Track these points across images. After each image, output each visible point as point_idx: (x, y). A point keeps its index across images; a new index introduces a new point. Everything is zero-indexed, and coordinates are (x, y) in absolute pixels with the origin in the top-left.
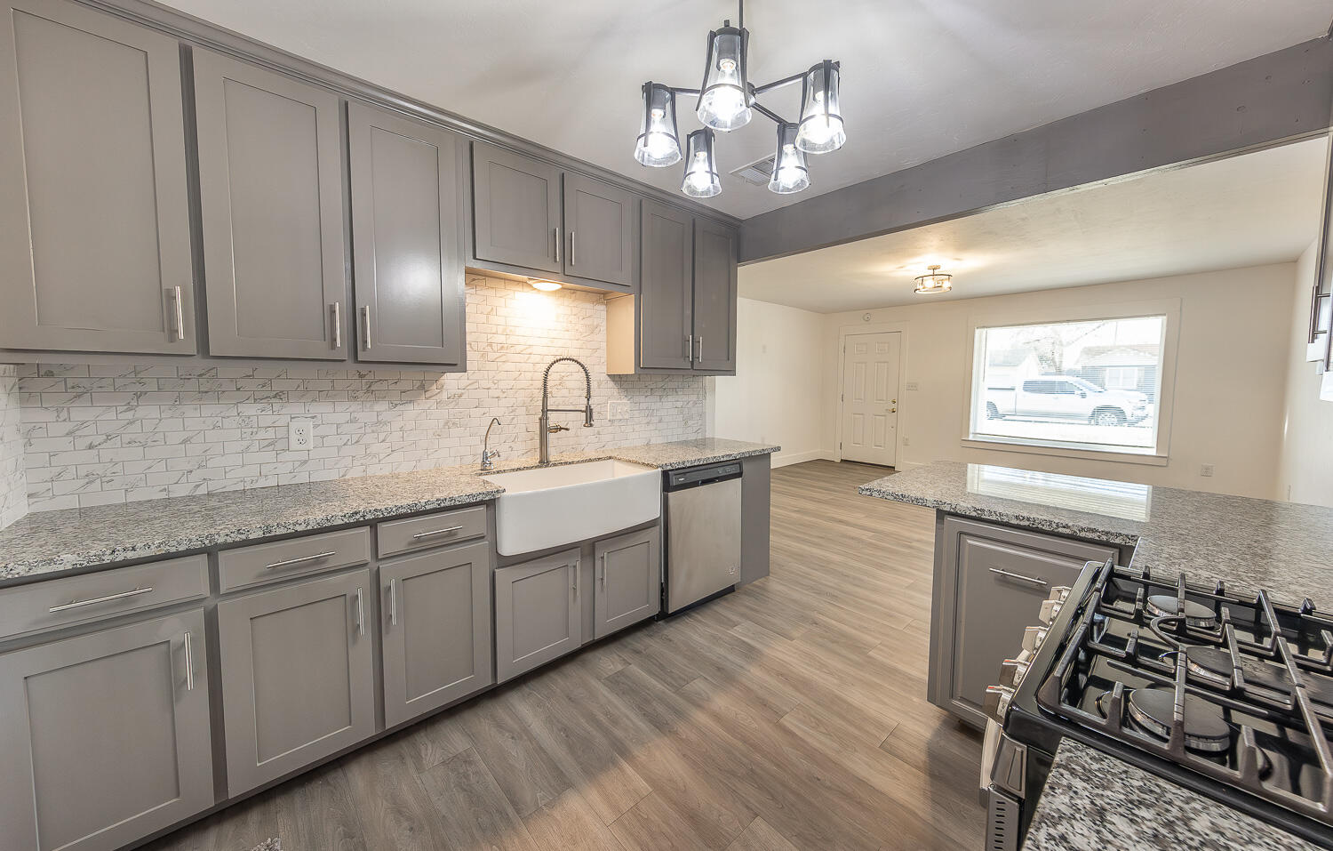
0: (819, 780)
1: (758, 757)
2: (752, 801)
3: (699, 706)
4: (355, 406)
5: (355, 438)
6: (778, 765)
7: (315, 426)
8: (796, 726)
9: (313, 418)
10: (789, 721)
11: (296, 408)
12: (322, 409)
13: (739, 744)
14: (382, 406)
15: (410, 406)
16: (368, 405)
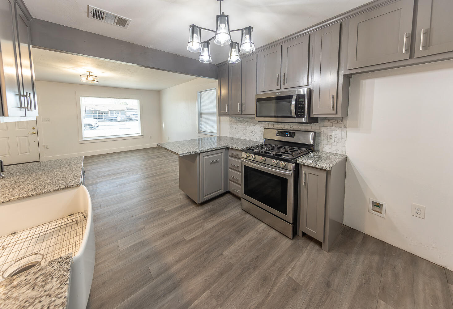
0: (212, 236)
1: (200, 250)
2: (216, 255)
3: (169, 268)
6: (205, 244)
8: (190, 237)
10: (187, 238)
13: (193, 255)
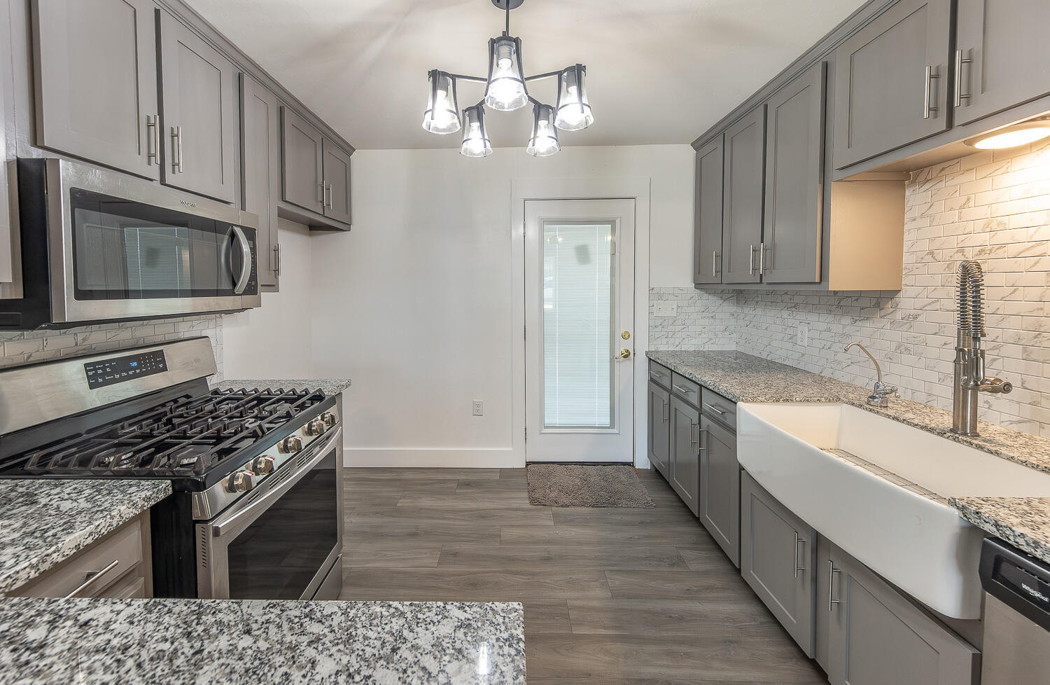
4: (830, 318)
5: (829, 344)
7: (809, 330)
9: (808, 323)
11: (801, 316)
12: (813, 317)
14: (846, 320)
15: (867, 324)
16: (838, 318)
